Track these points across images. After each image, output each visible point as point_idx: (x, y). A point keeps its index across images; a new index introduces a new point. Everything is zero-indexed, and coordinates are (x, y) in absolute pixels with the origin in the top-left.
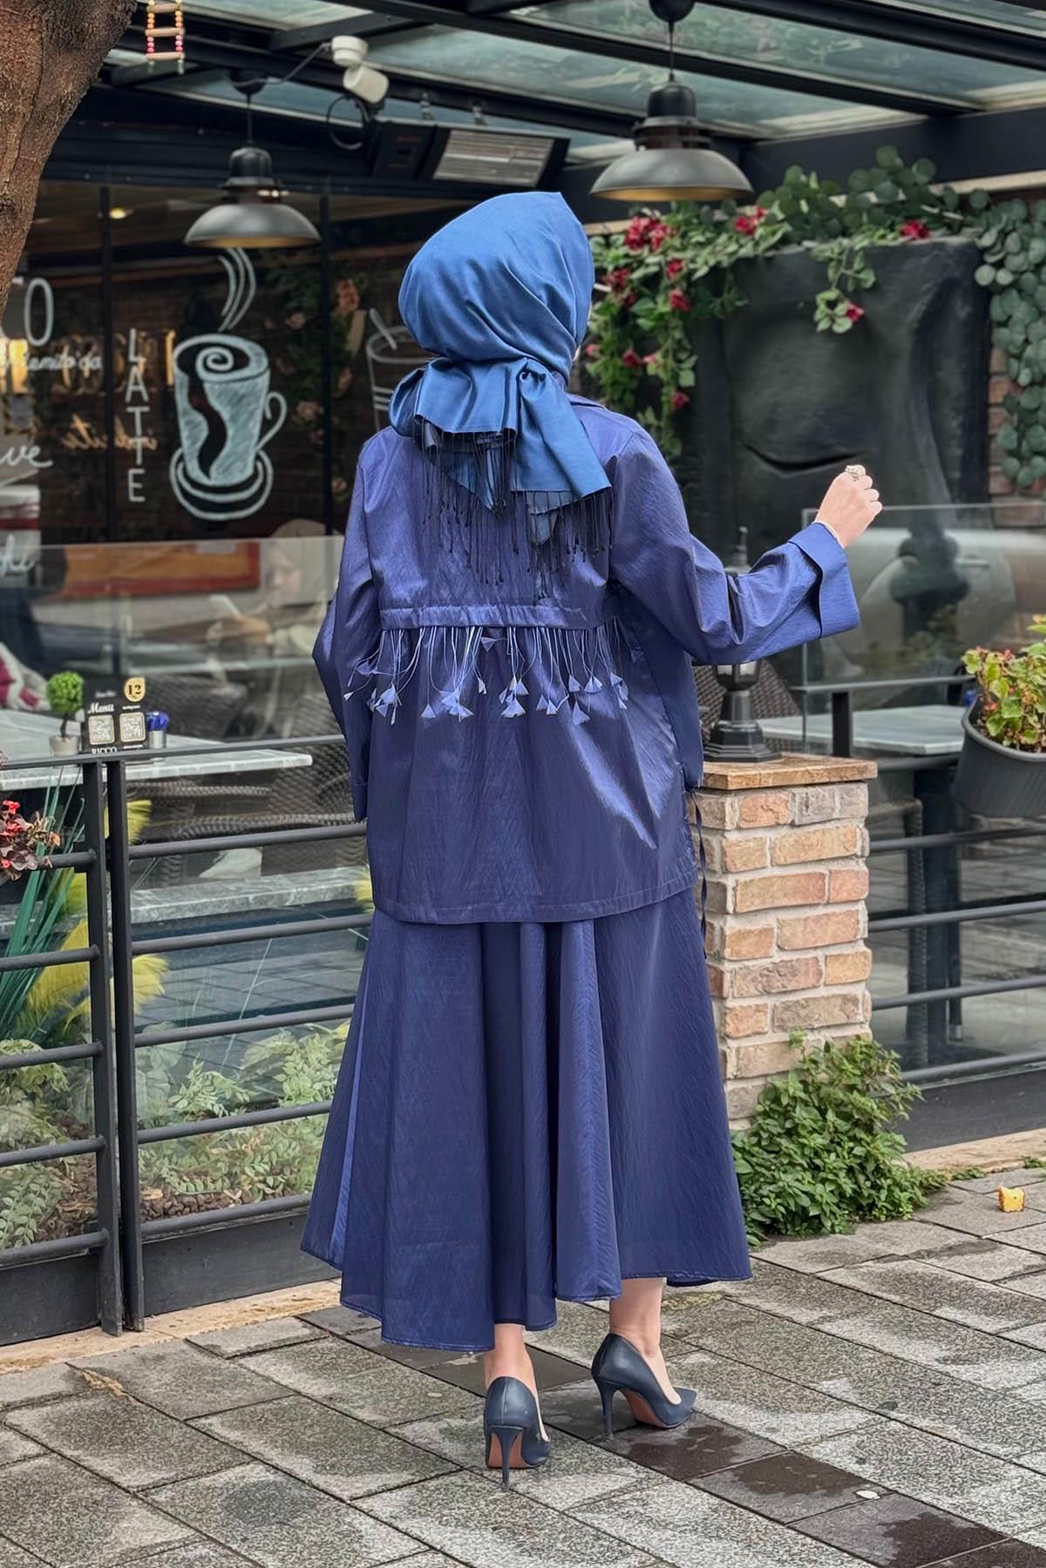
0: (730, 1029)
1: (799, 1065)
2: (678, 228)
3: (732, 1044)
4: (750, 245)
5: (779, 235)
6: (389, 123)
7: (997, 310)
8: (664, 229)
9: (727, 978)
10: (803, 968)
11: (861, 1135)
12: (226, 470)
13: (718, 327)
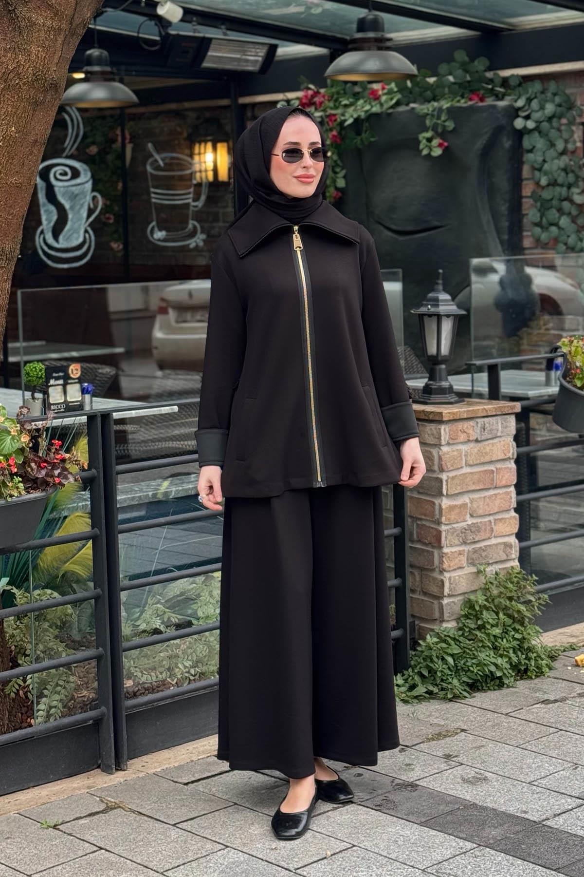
0: (445, 566)
1: (483, 586)
2: (332, 97)
3: (447, 575)
4: (378, 106)
5: (394, 101)
6: (178, 35)
7: (526, 143)
8: (324, 97)
9: (443, 535)
10: (483, 529)
11: (518, 627)
12: (68, 238)
13: (359, 152)
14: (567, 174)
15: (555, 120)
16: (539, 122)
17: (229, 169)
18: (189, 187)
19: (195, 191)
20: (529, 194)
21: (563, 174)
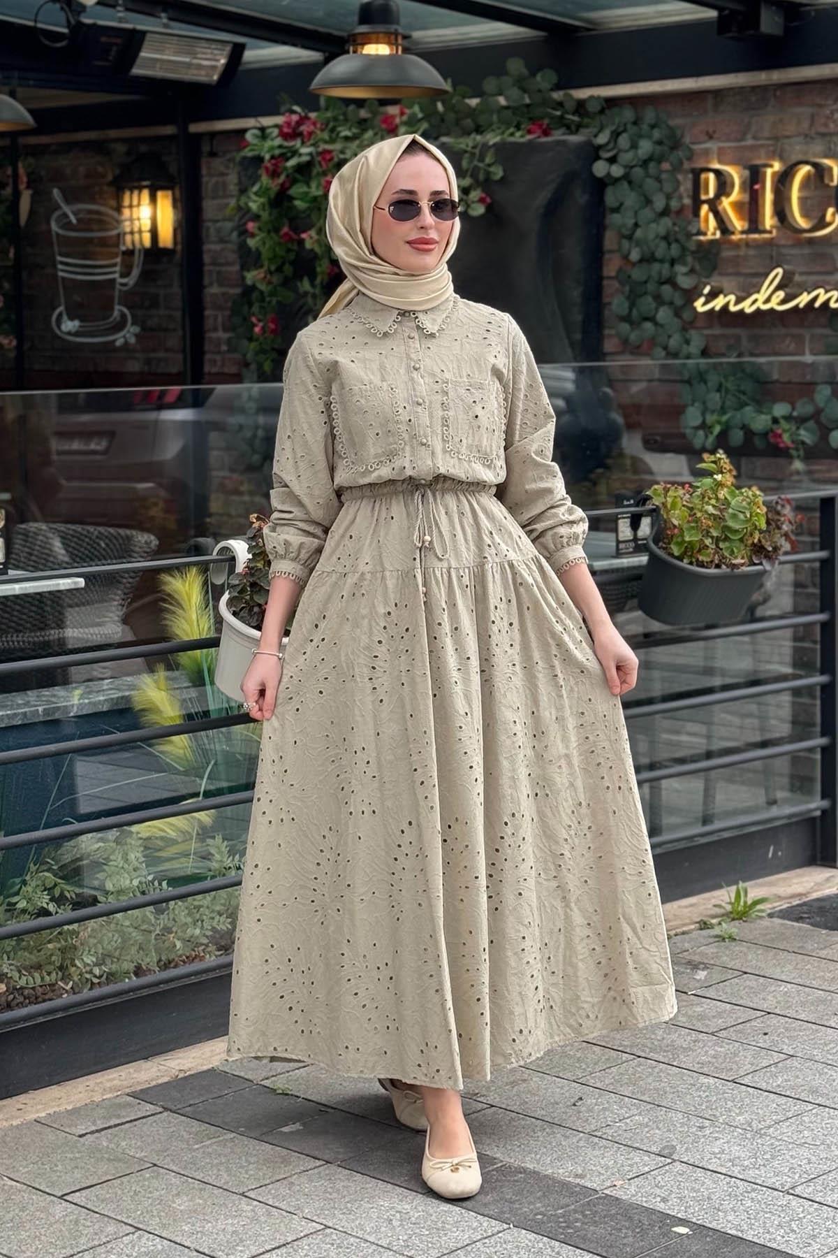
2: (327, 125)
6: (94, 26)
7: (610, 198)
8: (314, 124)
14: (669, 244)
15: (652, 165)
16: (630, 167)
17: (175, 230)
18: (116, 255)
19: (123, 261)
20: (613, 274)
21: (663, 245)
